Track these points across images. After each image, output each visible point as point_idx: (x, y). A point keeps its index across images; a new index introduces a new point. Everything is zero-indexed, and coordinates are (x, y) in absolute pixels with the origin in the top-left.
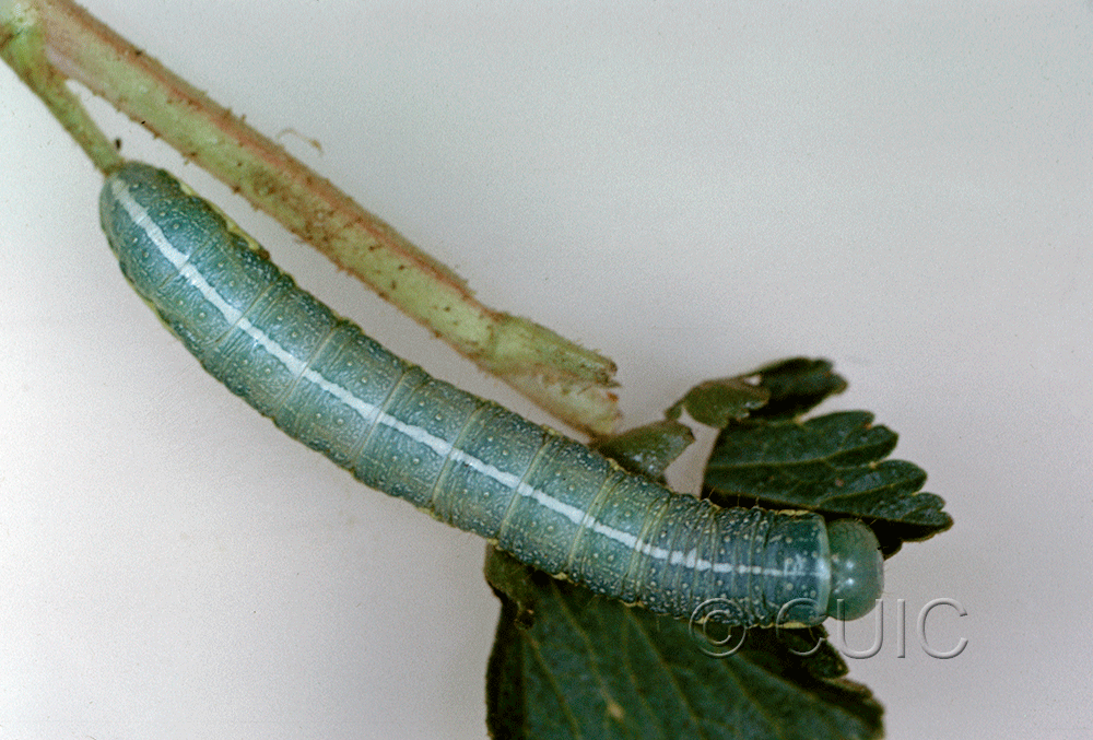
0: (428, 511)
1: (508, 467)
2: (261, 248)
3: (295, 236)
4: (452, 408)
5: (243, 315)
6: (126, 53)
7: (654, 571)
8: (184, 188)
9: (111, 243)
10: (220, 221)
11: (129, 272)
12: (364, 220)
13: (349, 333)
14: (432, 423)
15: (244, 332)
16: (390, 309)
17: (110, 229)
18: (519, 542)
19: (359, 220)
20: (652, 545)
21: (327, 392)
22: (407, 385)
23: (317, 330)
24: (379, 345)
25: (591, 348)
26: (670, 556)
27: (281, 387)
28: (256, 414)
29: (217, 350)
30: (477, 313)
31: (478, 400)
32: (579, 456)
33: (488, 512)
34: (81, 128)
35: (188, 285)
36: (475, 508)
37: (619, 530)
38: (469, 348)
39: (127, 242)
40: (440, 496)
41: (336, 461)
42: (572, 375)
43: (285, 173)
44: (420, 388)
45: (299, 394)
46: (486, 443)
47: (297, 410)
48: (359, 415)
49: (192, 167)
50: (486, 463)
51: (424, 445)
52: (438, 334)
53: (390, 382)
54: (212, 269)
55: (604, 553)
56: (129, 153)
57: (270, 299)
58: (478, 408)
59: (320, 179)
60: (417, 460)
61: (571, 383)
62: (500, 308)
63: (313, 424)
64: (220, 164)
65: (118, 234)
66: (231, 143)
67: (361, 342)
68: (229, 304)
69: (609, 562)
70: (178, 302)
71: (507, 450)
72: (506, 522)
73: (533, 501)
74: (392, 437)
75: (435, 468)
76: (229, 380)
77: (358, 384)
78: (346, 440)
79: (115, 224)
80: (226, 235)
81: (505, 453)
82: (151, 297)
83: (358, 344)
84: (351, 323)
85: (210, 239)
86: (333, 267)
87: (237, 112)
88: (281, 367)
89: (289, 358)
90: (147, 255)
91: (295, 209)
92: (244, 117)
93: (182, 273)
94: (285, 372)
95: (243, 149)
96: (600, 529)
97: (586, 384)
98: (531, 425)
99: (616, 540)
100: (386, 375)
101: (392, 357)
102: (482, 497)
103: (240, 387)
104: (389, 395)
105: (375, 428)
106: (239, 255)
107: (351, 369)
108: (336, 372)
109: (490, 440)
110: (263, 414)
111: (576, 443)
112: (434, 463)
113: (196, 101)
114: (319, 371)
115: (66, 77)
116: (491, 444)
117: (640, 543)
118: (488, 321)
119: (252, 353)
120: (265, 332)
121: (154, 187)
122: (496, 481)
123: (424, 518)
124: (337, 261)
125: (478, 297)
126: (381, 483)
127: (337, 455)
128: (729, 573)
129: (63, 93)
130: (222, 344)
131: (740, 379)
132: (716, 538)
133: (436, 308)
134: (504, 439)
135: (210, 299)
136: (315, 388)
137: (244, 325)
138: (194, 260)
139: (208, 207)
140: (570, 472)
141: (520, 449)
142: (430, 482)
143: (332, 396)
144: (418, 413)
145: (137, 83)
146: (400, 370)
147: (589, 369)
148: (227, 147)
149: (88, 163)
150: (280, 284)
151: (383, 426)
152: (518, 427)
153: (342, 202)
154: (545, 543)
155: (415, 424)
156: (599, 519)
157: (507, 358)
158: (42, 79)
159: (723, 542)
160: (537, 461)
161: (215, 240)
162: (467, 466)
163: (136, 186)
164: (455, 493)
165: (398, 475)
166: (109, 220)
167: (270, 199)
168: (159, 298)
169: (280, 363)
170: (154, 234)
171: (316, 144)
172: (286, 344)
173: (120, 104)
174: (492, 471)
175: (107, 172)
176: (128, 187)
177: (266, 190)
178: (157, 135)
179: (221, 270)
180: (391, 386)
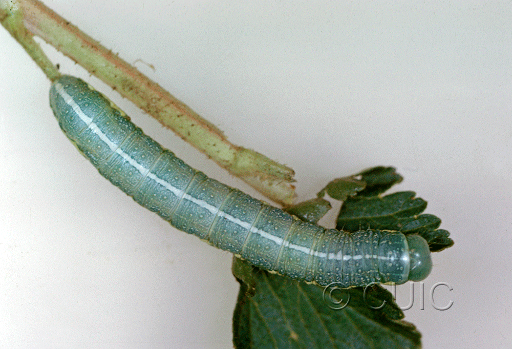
0: (207, 241)
1: (245, 219)
2: (126, 116)
3: (142, 110)
4: (218, 191)
5: (119, 147)
6: (62, 23)
7: (320, 264)
8: (89, 87)
9: (55, 114)
10: (107, 102)
11: (63, 127)
12: (175, 103)
13: (169, 156)
14: (209, 198)
15: (119, 155)
16: (187, 145)
17: (55, 107)
18: (252, 255)
19: (173, 103)
20: (319, 252)
21: (159, 184)
22: (196, 180)
23: (154, 154)
24: (183, 162)
25: (283, 163)
26: (328, 256)
27: (136, 181)
28: (124, 194)
29: (106, 164)
30: (228, 147)
31: (230, 188)
32: (279, 214)
33: (236, 241)
34: (40, 59)
35: (92, 133)
36: (229, 239)
37: (301, 246)
38: (225, 163)
39: (63, 113)
40: (213, 233)
41: (162, 217)
42: (273, 176)
43: (137, 80)
44: (203, 182)
45: (146, 184)
46: (235, 208)
47: (145, 193)
48: (174, 194)
49: (93, 77)
50: (235, 217)
51: (205, 209)
52: (210, 157)
53: (188, 179)
54: (103, 125)
55: (295, 258)
56: (63, 71)
57: (132, 139)
58: (230, 192)
59: (154, 84)
60: (202, 216)
61: (274, 180)
62: (239, 145)
63: (152, 199)
64: (106, 76)
65: (58, 109)
66: (112, 66)
67: (174, 160)
68: (112, 142)
69: (298, 262)
70: (88, 141)
71: (245, 211)
72: (245, 246)
73: (258, 235)
74: (190, 205)
75: (210, 220)
76: (112, 178)
77: (173, 180)
78: (168, 207)
79: (57, 104)
80: (110, 109)
81: (244, 213)
82: (74, 139)
83: (173, 161)
84: (170, 151)
85: (102, 111)
86: (160, 125)
87: (114, 51)
88: (137, 172)
89: (140, 167)
90: (73, 118)
91: (142, 97)
92: (118, 54)
93: (89, 127)
94: (139, 174)
95: (118, 69)
96: (292, 246)
97: (280, 181)
98: (255, 200)
99: (300, 251)
100: (186, 176)
101: (189, 167)
102: (233, 234)
103: (117, 181)
104: (188, 186)
105: (182, 201)
106: (116, 119)
107: (170, 173)
108: (163, 174)
109: (237, 206)
110: (128, 195)
111: (276, 208)
112: (210, 218)
113: (95, 46)
114: (155, 174)
115: (33, 35)
116: (237, 208)
117: (312, 251)
118: (234, 151)
119: (123, 165)
120: (129, 155)
121: (76, 86)
122: (239, 226)
123: (205, 244)
124: (162, 122)
125: (229, 139)
126: (184, 227)
127: (163, 214)
128: (361, 260)
129: (32, 42)
130: (108, 161)
131: (352, 177)
132: (353, 244)
133: (209, 144)
134: (243, 206)
135: (103, 140)
136: (153, 182)
137: (120, 151)
138: (95, 121)
139: (101, 96)
140: (275, 221)
141: (251, 211)
142: (208, 227)
143: (161, 186)
144: (202, 194)
145: (67, 38)
146: (193, 174)
147: (281, 174)
148: (110, 68)
149: (44, 76)
150: (136, 132)
151: (186, 200)
152: (249, 201)
153: (165, 94)
154: (265, 254)
155: (201, 199)
156: (291, 242)
157: (243, 168)
158: (22, 36)
159: (356, 245)
160: (259, 216)
161: (105, 112)
162: (226, 219)
163: (67, 86)
164: (220, 231)
165: (192, 223)
166: (54, 103)
167: (130, 93)
168: (79, 139)
169: (136, 169)
170: (76, 109)
171: (152, 67)
172: (139, 161)
173: (59, 48)
174: (238, 221)
175: (53, 80)
176: (63, 87)
177: (128, 88)
178: (76, 62)
179: (108, 125)
180: (189, 181)
